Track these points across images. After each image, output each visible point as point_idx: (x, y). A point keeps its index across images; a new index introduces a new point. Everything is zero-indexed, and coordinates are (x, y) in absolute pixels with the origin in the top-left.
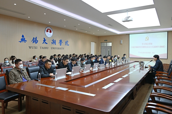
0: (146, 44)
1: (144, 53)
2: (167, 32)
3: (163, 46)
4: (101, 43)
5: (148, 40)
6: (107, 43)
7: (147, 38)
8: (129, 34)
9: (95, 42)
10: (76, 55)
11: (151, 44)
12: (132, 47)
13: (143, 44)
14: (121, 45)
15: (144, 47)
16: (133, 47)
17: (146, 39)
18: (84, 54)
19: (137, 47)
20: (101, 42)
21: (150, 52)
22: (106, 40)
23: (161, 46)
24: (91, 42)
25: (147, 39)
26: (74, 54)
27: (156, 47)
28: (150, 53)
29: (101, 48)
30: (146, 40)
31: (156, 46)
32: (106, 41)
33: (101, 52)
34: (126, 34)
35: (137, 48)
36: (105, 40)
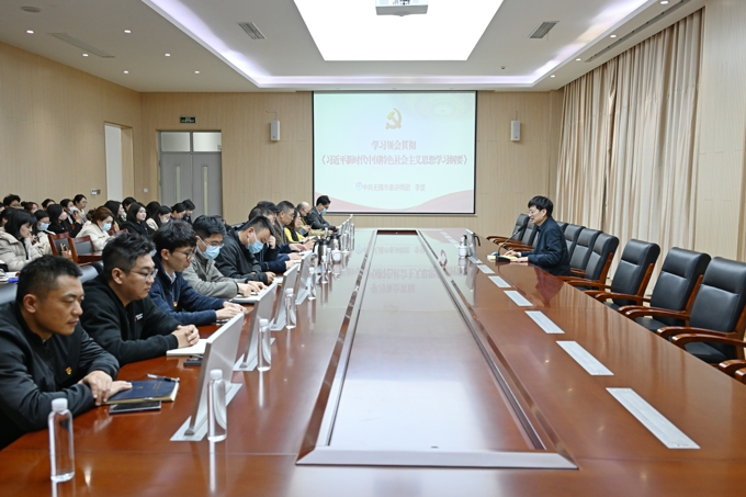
0: (391, 146)
1: (381, 187)
2: (473, 95)
3: (460, 157)
4: (157, 134)
5: (400, 127)
6: (192, 132)
7: (396, 116)
8: (313, 92)
9: (124, 128)
10: (27, 206)
11: (413, 145)
12: (326, 159)
13: (375, 143)
14: (272, 146)
15: (380, 160)
16: (334, 160)
17: (392, 123)
18: (72, 198)
19: (350, 160)
20: (160, 128)
21: (408, 186)
22: (188, 115)
23: (451, 157)
24: (107, 127)
25: (395, 121)
26: (17, 198)
27: (431, 160)
28: (405, 187)
29: (160, 164)
30: (388, 126)
31: (431, 157)
32: (190, 123)
33: (161, 183)
34: (298, 92)
35: (348, 162)
36: (182, 119)
